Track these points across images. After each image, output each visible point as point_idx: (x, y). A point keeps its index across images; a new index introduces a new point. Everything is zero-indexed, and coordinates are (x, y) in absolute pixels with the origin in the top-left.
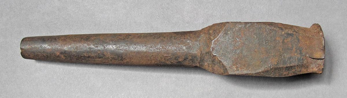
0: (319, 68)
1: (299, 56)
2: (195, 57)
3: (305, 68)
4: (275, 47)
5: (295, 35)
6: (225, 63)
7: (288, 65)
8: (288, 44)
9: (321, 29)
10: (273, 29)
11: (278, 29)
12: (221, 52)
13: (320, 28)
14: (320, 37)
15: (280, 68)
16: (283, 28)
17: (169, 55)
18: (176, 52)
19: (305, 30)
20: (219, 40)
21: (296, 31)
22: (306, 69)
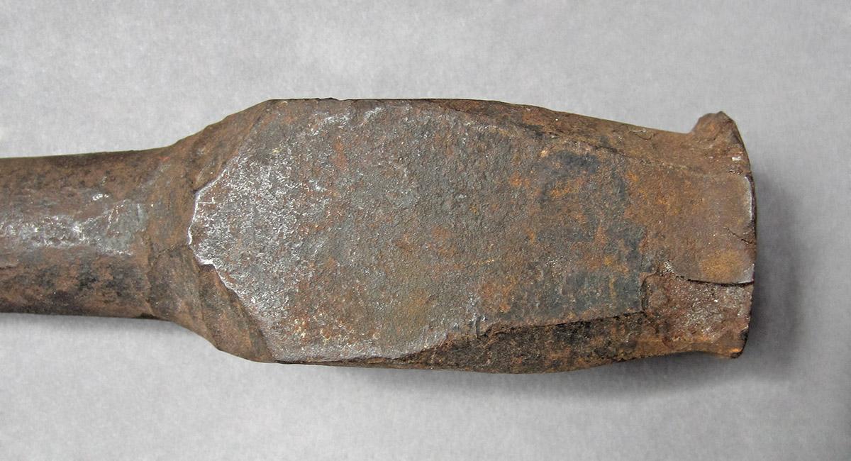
0: (725, 329)
1: (624, 267)
2: (128, 271)
3: (657, 331)
4: (501, 224)
5: (607, 162)
6: (255, 304)
7: (571, 316)
8: (569, 211)
9: (737, 137)
10: (493, 136)
11: (519, 132)
12: (238, 249)
13: (730, 133)
14: (731, 175)
15: (525, 331)
16: (547, 129)
17: (10, 264)
18: (40, 249)
19: (657, 141)
20: (229, 189)
21: (612, 143)
22: (661, 335)
